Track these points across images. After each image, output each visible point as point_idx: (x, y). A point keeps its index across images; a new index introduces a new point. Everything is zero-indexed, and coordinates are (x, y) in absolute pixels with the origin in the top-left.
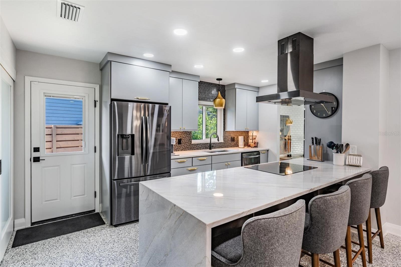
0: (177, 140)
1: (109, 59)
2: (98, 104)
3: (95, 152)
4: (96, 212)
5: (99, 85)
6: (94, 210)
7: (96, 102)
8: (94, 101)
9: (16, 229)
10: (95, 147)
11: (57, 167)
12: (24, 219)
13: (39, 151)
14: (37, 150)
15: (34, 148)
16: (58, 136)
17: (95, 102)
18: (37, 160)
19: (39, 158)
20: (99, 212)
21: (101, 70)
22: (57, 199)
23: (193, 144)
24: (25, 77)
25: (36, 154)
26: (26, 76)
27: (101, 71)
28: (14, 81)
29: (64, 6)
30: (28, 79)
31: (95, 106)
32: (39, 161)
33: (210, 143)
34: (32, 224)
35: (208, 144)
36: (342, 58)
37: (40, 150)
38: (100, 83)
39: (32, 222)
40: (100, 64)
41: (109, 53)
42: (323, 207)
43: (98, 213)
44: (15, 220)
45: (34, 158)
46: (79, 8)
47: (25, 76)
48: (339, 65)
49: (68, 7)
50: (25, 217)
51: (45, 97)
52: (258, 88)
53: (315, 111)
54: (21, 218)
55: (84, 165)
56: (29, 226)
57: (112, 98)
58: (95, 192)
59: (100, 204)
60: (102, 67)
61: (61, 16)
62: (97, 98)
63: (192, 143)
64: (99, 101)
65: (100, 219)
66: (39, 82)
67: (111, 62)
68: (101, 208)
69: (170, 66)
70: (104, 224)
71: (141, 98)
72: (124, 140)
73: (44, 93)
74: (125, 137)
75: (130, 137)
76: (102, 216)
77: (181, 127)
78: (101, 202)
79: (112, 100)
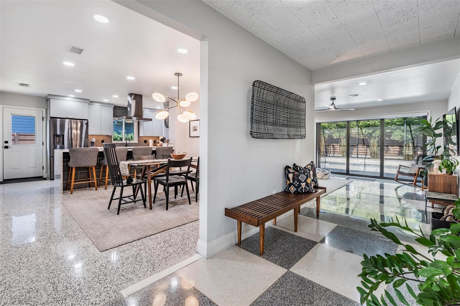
0: (101, 140)
1: (49, 97)
2: (45, 119)
3: (43, 145)
4: (44, 177)
5: (45, 109)
8: (42, 118)
10: (43, 142)
14: (6, 142)
16: (20, 141)
17: (43, 118)
18: (6, 147)
21: (47, 101)
22: (18, 169)
25: (6, 145)
30: (1, 106)
31: (43, 120)
33: (126, 143)
34: (4, 180)
37: (9, 142)
39: (4, 179)
41: (49, 95)
46: (28, 85)
48: (167, 105)
49: (23, 85)
51: (11, 115)
53: (166, 125)
55: (36, 151)
56: (2, 181)
57: (51, 116)
58: (43, 167)
60: (46, 99)
61: (20, 85)
62: (44, 116)
63: (113, 143)
64: (45, 117)
65: (45, 179)
66: (8, 108)
67: (50, 99)
68: (47, 175)
69: (89, 100)
70: (47, 180)
71: (69, 117)
72: (57, 138)
73: (11, 113)
74: (59, 136)
75: (62, 136)
76: (47, 179)
77: (100, 133)
78: (47, 172)
79: (51, 118)
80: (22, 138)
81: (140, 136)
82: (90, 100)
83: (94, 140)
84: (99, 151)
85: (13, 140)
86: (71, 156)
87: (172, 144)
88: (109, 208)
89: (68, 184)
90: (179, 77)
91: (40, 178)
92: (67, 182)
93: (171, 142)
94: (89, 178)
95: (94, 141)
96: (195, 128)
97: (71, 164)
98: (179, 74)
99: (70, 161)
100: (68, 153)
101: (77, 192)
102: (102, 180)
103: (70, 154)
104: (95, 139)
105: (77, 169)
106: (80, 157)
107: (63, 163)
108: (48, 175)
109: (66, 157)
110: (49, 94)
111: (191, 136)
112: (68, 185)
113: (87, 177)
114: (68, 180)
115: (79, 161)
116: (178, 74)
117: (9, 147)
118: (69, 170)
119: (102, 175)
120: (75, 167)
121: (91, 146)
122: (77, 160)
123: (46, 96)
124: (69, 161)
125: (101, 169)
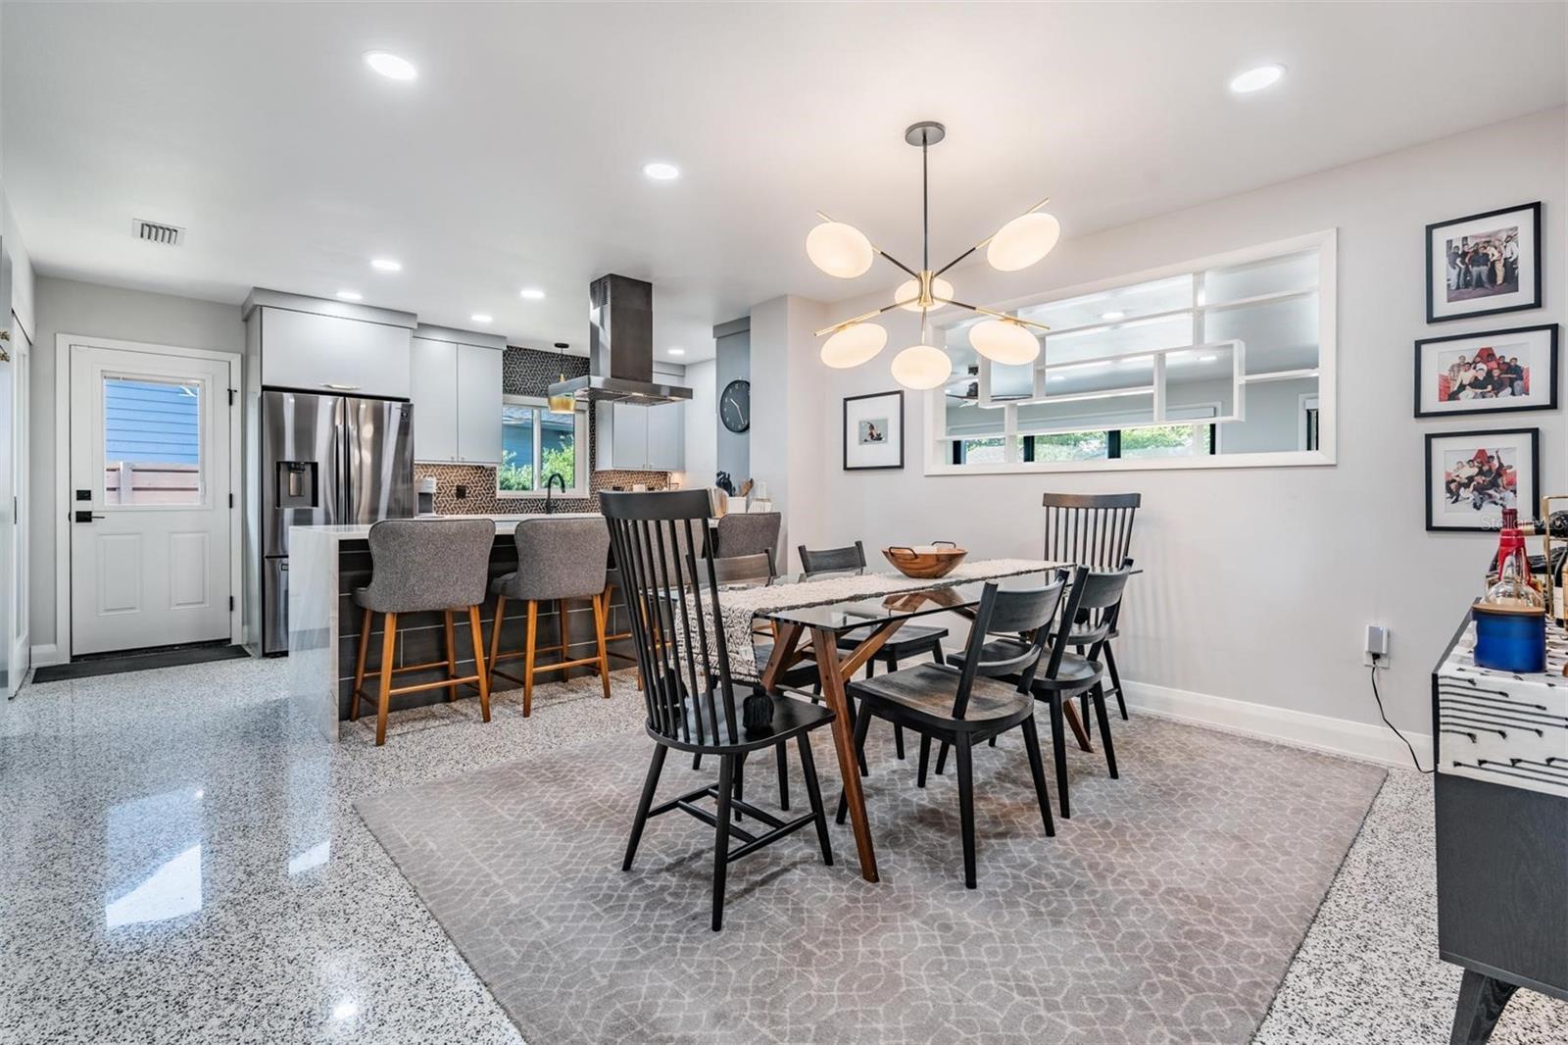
0: (454, 488)
1: (256, 302)
2: (237, 398)
3: (231, 506)
4: (234, 643)
5: (240, 356)
6: (229, 640)
7: (234, 393)
8: (228, 393)
9: (35, 665)
10: (231, 496)
11: (133, 537)
12: (53, 646)
13: (90, 499)
14: (84, 495)
15: (78, 492)
16: (136, 492)
17: (231, 392)
18: (84, 517)
19: (90, 513)
20: (240, 643)
21: (246, 320)
22: (134, 608)
23: (499, 500)
24: (55, 335)
25: (84, 506)
26: (59, 332)
27: (244, 323)
28: (30, 344)
29: (146, 229)
30: (63, 341)
31: (230, 402)
32: (90, 520)
33: (546, 497)
34: (74, 658)
35: (543, 500)
36: (749, 317)
37: (93, 495)
38: (243, 351)
39: (74, 653)
40: (243, 307)
42: (531, 533)
43: (240, 646)
44: (32, 647)
45: (78, 513)
46: (176, 231)
47: (58, 335)
48: (738, 333)
49: (154, 230)
50: (55, 642)
51: (105, 381)
52: (683, 367)
53: (728, 419)
54: (48, 642)
55: (201, 535)
56: (67, 661)
58: (231, 598)
59: (243, 624)
60: (246, 313)
61: (142, 236)
62: (236, 385)
63: (498, 497)
64: (239, 391)
65: (240, 652)
66: (89, 347)
67: (262, 306)
68: (246, 637)
69: (414, 315)
70: (249, 656)
71: (337, 386)
72: (292, 475)
73: (102, 371)
74: (294, 467)
75: (308, 468)
76: (247, 649)
77: (455, 455)
78: (247, 620)
79: (265, 388)
80: (144, 480)
81: (597, 469)
82: (420, 320)
83: (431, 485)
84: (496, 533)
85: (114, 489)
86: (375, 559)
87: (769, 500)
88: (627, 867)
89: (357, 692)
90: (928, 147)
91: (220, 649)
92: (354, 682)
93: (760, 490)
94: (446, 659)
95: (434, 490)
96: (872, 427)
97: (374, 597)
98: (931, 130)
99: (373, 584)
100: (363, 544)
101: (399, 731)
102: (497, 663)
103: (374, 549)
104: (434, 480)
105: (402, 618)
106: (420, 564)
107: (340, 593)
108: (249, 634)
109: (355, 561)
110: (256, 289)
111: (848, 466)
112: (357, 695)
113: (435, 654)
114: (355, 673)
115: (413, 580)
116: (925, 134)
117: (93, 515)
118: (362, 622)
119: (499, 642)
120: (394, 614)
121: (421, 511)
122: (408, 579)
123: (241, 300)
124: (366, 581)
125: (494, 618)
